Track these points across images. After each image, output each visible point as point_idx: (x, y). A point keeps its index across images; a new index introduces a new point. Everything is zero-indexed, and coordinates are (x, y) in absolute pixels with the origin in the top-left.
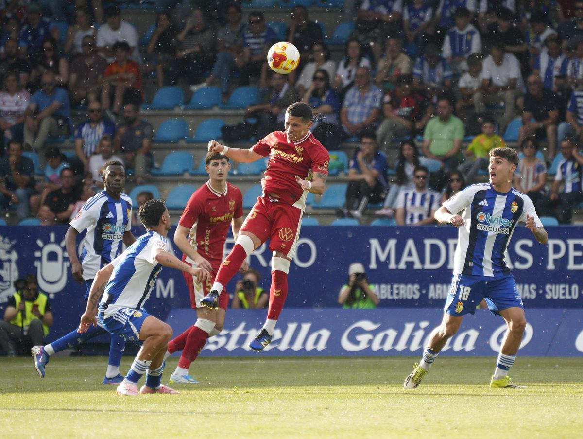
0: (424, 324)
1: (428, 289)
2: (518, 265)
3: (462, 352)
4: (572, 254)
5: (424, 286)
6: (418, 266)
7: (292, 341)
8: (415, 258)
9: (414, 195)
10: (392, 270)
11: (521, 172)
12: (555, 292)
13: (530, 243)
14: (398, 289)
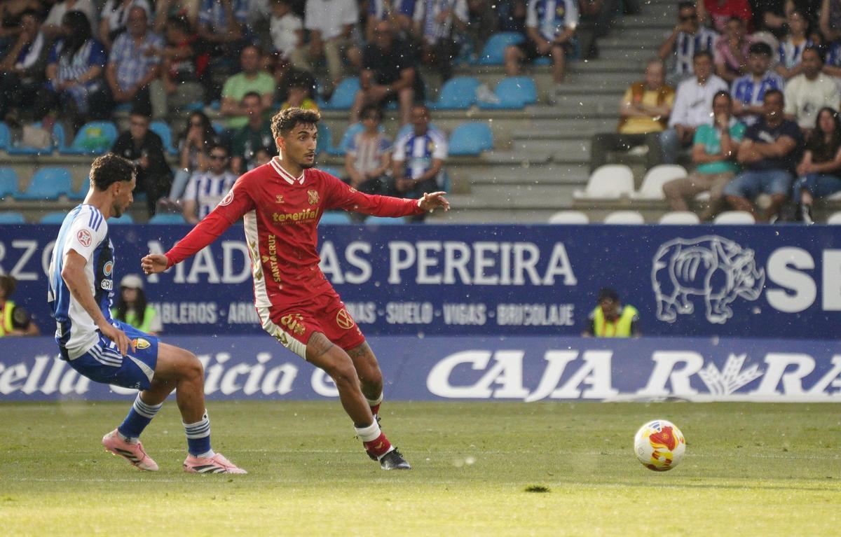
0: (223, 357)
1: (227, 310)
2: (351, 278)
3: (276, 395)
4: (424, 262)
5: (223, 306)
6: (214, 278)
7: (42, 381)
8: (210, 268)
9: (210, 182)
10: (179, 285)
11: (358, 149)
12: (400, 313)
13: (366, 248)
14: (187, 310)
